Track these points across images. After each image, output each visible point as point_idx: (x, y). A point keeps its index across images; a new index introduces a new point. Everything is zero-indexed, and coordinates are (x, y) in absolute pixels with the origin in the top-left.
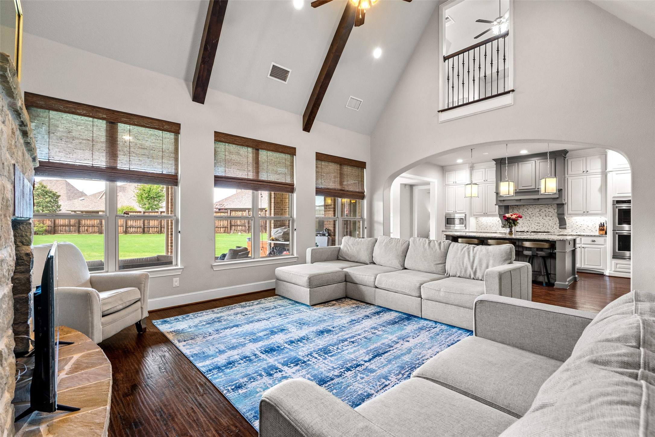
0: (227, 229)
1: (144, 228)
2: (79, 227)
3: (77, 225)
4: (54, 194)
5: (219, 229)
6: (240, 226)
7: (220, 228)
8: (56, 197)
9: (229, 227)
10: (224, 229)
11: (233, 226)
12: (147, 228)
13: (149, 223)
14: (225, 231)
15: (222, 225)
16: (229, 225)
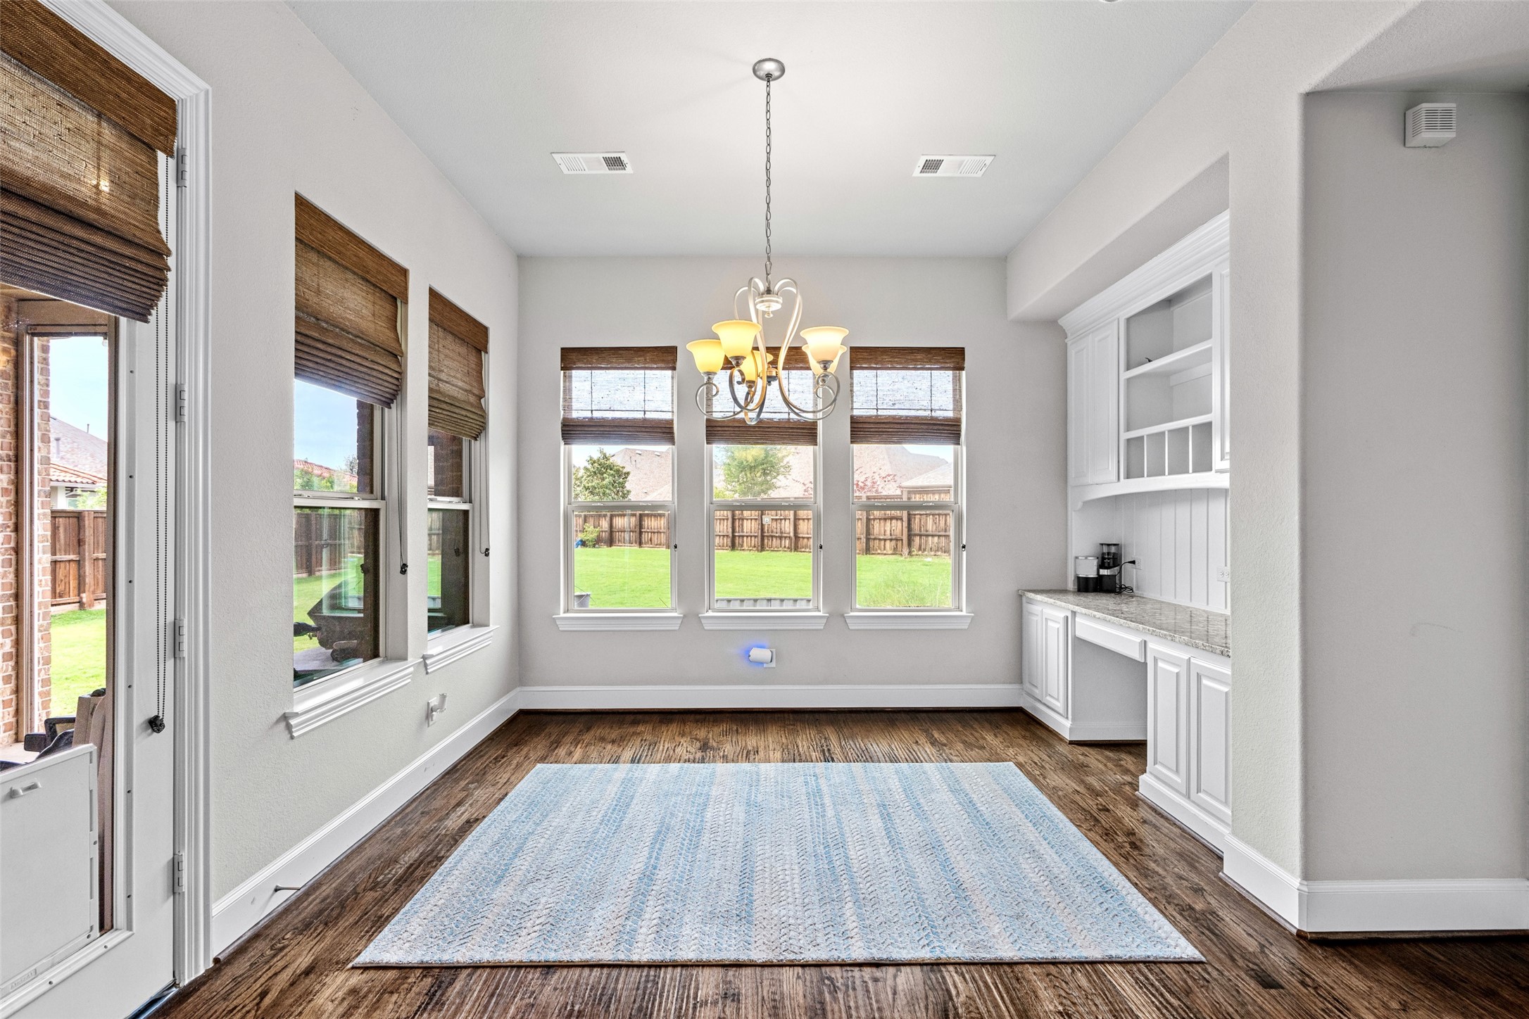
0: (899, 543)
1: (734, 537)
2: (641, 533)
3: (638, 530)
4: (618, 471)
5: (882, 542)
6: (933, 536)
7: (885, 540)
8: (622, 475)
9: (905, 538)
10: (894, 542)
11: (916, 535)
12: (739, 536)
13: (742, 525)
14: (895, 549)
15: (888, 533)
16: (905, 531)
